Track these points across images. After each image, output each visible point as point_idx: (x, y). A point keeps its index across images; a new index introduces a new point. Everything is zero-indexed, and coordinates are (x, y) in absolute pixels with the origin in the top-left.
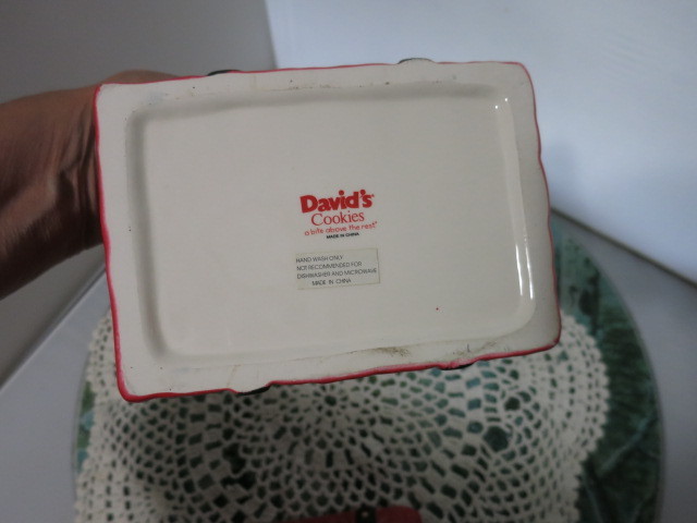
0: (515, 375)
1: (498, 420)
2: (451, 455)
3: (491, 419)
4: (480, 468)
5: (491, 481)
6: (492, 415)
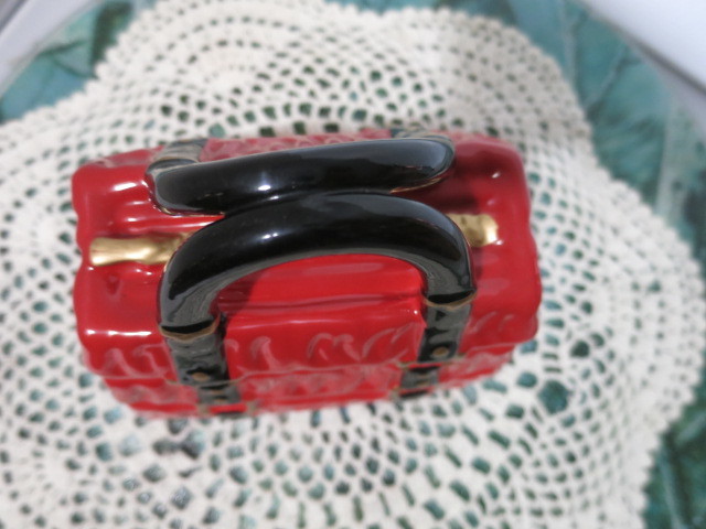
0: (588, 308)
1: (558, 370)
2: (489, 417)
3: (549, 370)
4: (527, 437)
5: (539, 454)
6: (551, 363)
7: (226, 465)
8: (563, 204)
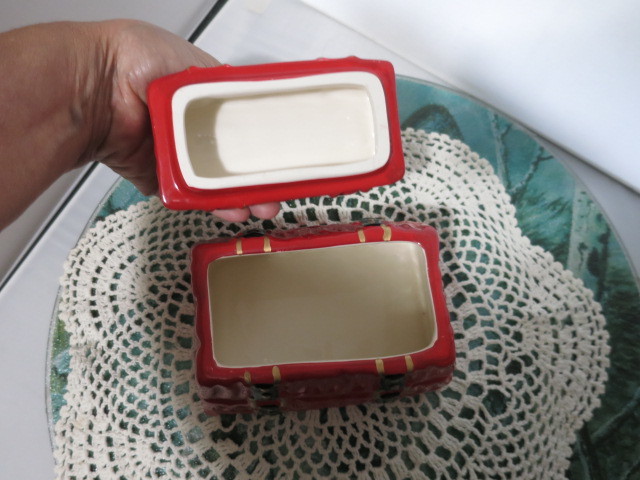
0: (518, 337)
1: (498, 383)
2: (449, 417)
4: (477, 432)
5: (486, 445)
6: (493, 377)
7: (262, 449)
8: (497, 262)
